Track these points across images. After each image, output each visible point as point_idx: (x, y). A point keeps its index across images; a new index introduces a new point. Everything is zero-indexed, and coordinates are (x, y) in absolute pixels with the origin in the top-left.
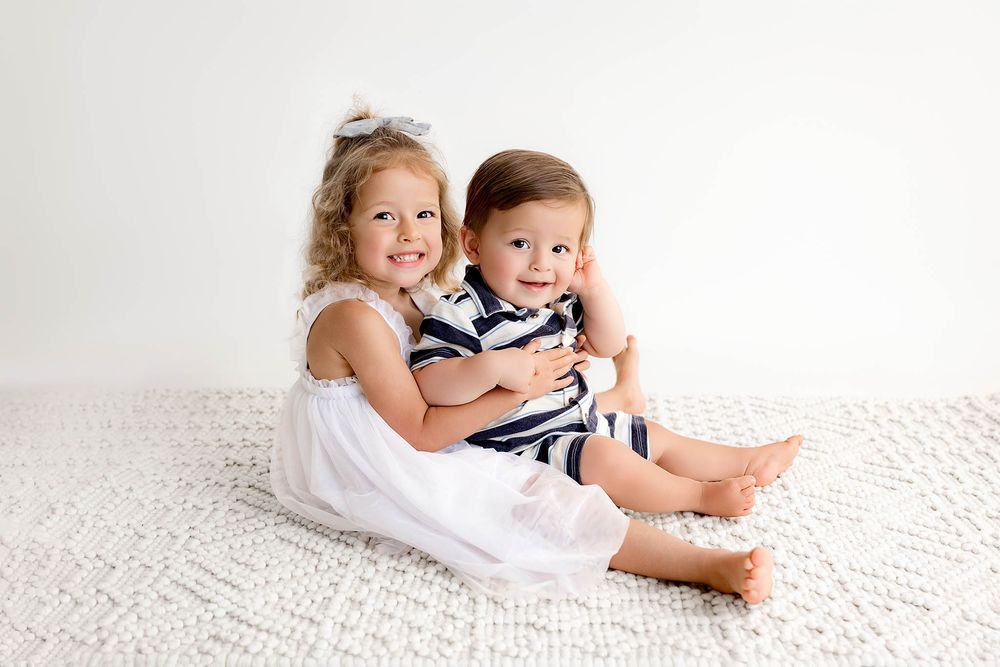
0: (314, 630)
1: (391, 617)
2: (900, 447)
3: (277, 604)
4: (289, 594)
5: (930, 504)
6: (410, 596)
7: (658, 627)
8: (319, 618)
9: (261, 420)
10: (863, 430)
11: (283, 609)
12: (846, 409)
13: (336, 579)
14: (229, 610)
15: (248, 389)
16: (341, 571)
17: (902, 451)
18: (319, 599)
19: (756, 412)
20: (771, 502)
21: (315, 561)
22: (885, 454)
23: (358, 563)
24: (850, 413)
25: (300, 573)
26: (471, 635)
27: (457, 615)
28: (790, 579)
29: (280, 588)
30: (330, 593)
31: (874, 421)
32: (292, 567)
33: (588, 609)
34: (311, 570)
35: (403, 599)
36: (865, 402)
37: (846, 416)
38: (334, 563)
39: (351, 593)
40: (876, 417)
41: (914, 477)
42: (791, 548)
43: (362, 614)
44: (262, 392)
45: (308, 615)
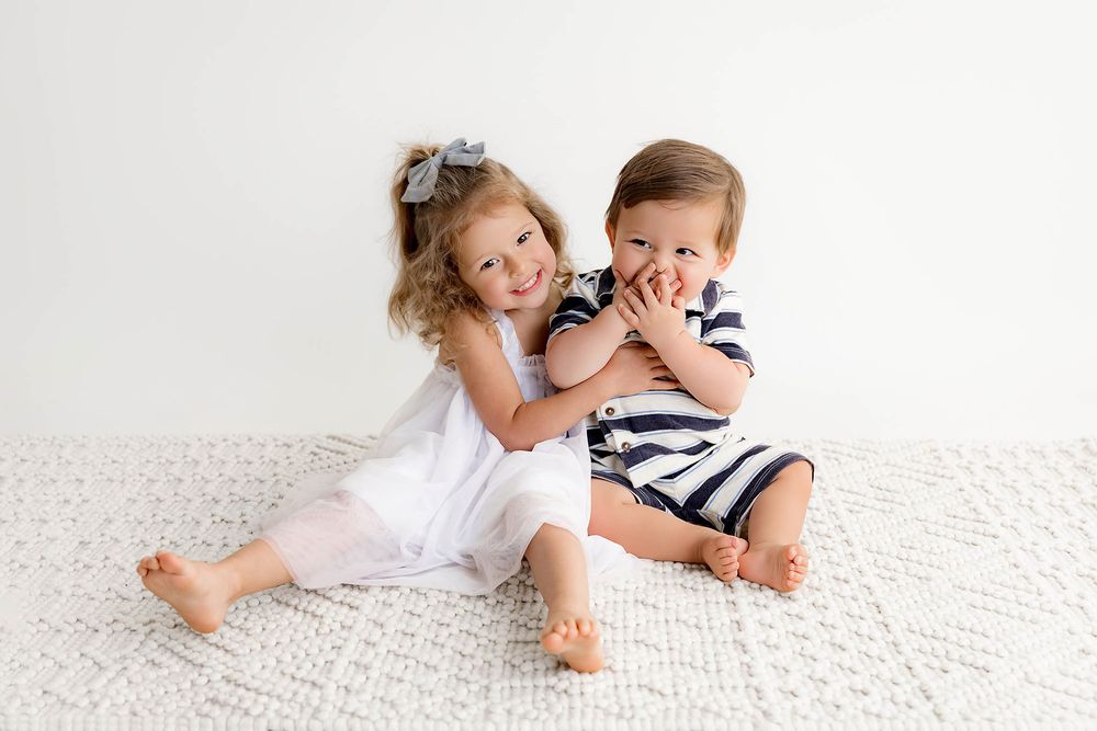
0: (317, 693)
1: (400, 680)
2: (991, 498)
3: (275, 669)
4: (288, 658)
5: (1013, 561)
6: (419, 659)
7: (689, 690)
8: (321, 681)
9: (249, 471)
10: (952, 478)
11: (283, 673)
12: (936, 454)
13: (339, 642)
14: (225, 674)
15: (234, 435)
16: (344, 634)
17: (994, 503)
18: (321, 662)
19: (829, 458)
20: (831, 560)
21: (316, 625)
22: (972, 505)
23: (363, 626)
24: (939, 458)
25: (300, 636)
26: (487, 698)
27: (471, 678)
28: (838, 640)
29: (278, 652)
30: (332, 656)
31: (968, 468)
32: (291, 632)
33: (614, 672)
34: (312, 633)
35: (412, 663)
36: (960, 446)
37: (936, 462)
38: (337, 626)
39: (355, 657)
40: (970, 462)
41: (1002, 532)
42: (846, 609)
43: (367, 678)
44: (250, 439)
45: (311, 678)
